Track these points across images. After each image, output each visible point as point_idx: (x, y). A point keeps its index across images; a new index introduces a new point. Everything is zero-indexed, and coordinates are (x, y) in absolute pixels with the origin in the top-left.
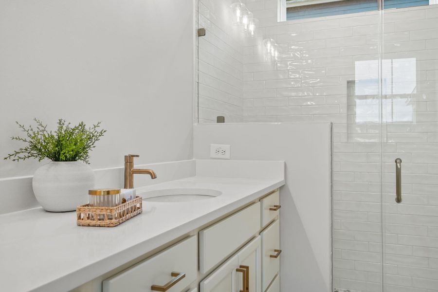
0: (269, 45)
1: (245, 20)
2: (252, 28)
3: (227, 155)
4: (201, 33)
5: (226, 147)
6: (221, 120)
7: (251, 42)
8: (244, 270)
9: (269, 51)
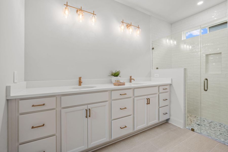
4: (153, 49)
6: (157, 68)
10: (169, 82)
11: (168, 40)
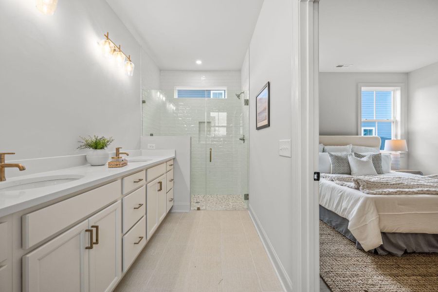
0: (171, 105)
1: (161, 96)
2: (164, 99)
3: (154, 148)
4: (144, 102)
5: (154, 145)
6: (152, 135)
7: (164, 104)
8: (160, 183)
9: (171, 107)
10: (173, 155)
11: (159, 93)
